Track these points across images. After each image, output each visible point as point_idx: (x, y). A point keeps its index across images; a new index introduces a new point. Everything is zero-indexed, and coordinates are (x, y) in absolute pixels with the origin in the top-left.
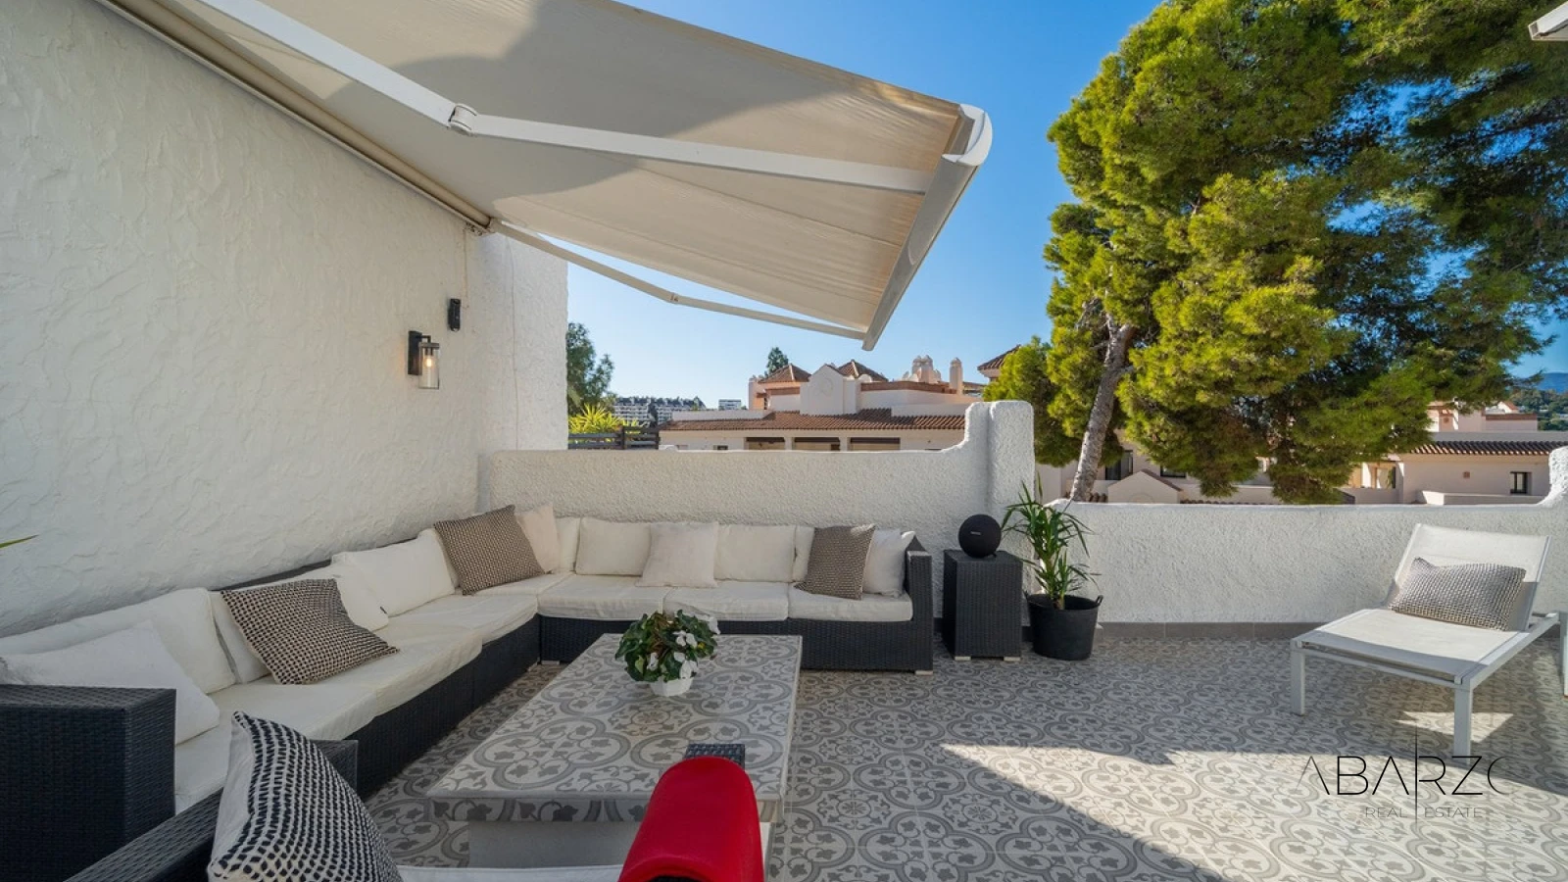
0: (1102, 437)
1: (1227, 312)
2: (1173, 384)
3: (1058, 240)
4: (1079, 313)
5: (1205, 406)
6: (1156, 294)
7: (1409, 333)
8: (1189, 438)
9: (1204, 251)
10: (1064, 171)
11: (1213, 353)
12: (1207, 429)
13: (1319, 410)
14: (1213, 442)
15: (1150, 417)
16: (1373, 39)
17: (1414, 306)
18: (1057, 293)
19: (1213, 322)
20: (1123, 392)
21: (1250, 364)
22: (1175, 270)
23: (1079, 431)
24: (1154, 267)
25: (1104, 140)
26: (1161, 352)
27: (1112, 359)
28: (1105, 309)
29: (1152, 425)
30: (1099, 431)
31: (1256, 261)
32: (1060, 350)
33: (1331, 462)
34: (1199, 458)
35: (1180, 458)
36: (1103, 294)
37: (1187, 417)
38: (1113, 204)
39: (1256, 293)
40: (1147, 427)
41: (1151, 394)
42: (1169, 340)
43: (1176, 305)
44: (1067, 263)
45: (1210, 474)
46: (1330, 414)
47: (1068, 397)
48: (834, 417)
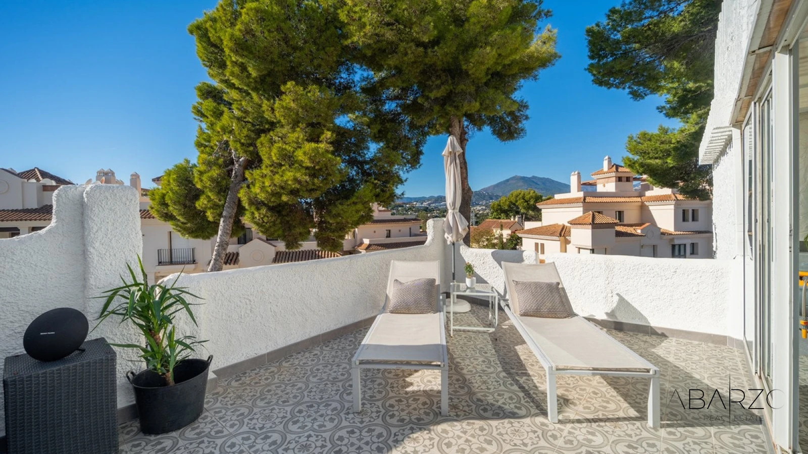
0: (232, 221)
1: (295, 154)
2: (269, 190)
3: (201, 103)
4: (215, 148)
5: (286, 203)
6: (259, 141)
7: (365, 174)
8: (279, 221)
9: (282, 121)
10: (201, 57)
11: (289, 175)
12: (287, 215)
13: (336, 206)
14: (291, 222)
15: (258, 209)
16: (353, 35)
17: (366, 162)
18: (201, 135)
19: (288, 158)
20: (242, 194)
21: (306, 182)
22: (269, 130)
23: (217, 218)
24: (258, 127)
25: (225, 43)
26: (263, 173)
27: (236, 176)
28: (231, 147)
29: (260, 214)
30: (230, 217)
31: (307, 130)
32: (202, 168)
33: (340, 230)
34: (284, 231)
35: (275, 231)
36: (230, 138)
37: (278, 209)
38: (232, 86)
39: (308, 145)
40: (257, 215)
41: (258, 196)
42: (267, 167)
43: (270, 148)
44: (208, 118)
45: (290, 238)
46: (340, 207)
47: (208, 197)
48: (12, 211)
